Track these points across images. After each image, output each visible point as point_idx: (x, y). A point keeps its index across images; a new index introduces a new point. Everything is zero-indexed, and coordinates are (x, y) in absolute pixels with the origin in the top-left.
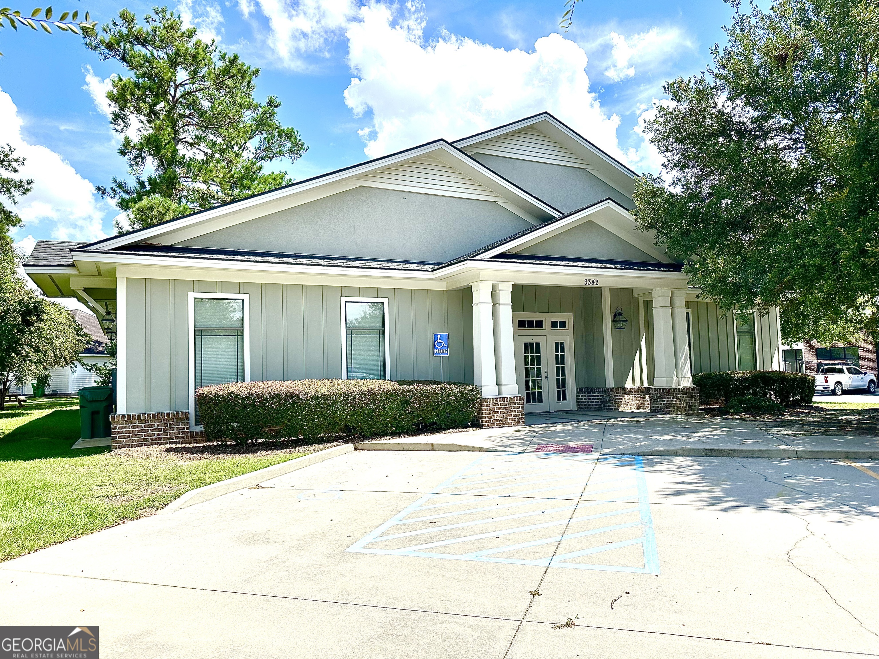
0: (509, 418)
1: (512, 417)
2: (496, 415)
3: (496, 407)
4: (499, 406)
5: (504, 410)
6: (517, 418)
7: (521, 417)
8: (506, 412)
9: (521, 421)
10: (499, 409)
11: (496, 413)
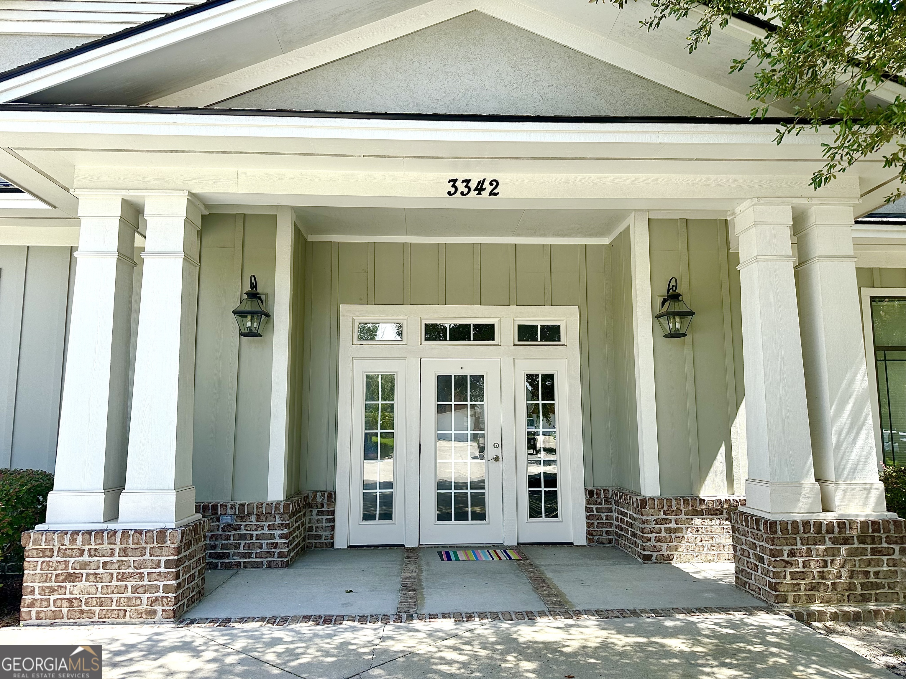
0: (115, 597)
1: (129, 594)
2: (68, 584)
3: (72, 560)
4: (86, 558)
5: (101, 571)
6: (144, 597)
7: (160, 594)
8: (107, 578)
9: (159, 609)
10: (84, 566)
11: (71, 578)
